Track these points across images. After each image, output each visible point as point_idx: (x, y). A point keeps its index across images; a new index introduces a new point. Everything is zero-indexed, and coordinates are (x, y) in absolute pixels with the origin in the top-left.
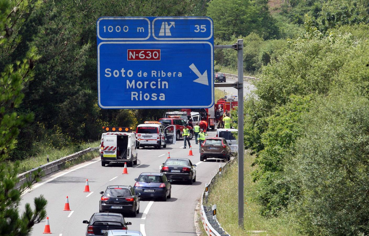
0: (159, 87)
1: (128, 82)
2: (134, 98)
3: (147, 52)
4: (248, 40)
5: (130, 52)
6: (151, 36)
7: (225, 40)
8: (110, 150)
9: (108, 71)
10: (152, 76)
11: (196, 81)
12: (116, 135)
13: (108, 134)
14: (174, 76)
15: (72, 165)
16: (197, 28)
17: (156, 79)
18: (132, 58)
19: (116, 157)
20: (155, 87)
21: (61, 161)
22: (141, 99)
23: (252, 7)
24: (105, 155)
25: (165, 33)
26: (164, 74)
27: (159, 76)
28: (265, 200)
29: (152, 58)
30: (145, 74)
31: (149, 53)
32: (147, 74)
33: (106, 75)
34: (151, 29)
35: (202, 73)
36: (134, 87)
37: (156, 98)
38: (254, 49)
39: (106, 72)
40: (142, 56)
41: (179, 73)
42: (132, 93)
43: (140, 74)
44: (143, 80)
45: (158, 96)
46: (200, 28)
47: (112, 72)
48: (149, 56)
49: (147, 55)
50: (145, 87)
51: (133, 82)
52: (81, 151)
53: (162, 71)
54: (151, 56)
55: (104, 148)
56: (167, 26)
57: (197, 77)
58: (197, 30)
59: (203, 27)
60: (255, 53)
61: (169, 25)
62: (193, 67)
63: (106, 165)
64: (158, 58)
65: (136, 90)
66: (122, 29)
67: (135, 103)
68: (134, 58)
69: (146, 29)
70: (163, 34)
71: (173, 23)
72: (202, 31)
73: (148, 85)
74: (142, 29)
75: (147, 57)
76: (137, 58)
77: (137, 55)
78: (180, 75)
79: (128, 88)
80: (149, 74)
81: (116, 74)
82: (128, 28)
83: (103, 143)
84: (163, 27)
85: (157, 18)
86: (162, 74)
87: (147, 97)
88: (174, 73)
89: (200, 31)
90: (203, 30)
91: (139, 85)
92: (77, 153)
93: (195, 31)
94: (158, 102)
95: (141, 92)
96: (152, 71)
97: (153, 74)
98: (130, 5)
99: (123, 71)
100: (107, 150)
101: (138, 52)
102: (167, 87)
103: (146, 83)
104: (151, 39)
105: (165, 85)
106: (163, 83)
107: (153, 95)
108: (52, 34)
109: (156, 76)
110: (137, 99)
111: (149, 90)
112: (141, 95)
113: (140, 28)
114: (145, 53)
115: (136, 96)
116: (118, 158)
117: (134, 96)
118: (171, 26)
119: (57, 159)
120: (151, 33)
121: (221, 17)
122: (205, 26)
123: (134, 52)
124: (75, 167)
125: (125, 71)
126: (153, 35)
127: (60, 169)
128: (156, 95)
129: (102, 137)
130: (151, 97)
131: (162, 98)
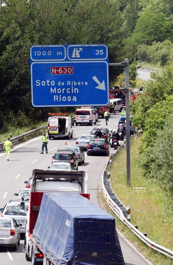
0: (72, 92)
1: (51, 89)
2: (56, 100)
3: (64, 69)
4: (164, 45)
5: (53, 69)
6: (67, 58)
7: (148, 45)
8: (54, 128)
9: (38, 82)
10: (68, 85)
11: (97, 87)
12: (58, 119)
13: (52, 118)
14: (82, 84)
15: (28, 139)
16: (97, 52)
17: (70, 87)
18: (54, 73)
19: (58, 133)
20: (70, 92)
21: (21, 136)
22: (60, 100)
23: (167, 22)
24: (51, 132)
25: (76, 55)
26: (75, 84)
27: (72, 85)
28: (146, 166)
29: (67, 73)
30: (63, 84)
31: (65, 69)
32: (64, 83)
33: (36, 85)
34: (66, 53)
35: (101, 82)
36: (55, 93)
37: (70, 100)
38: (167, 51)
39: (37, 83)
40: (61, 71)
41: (86, 82)
42: (55, 96)
43: (59, 84)
44: (61, 87)
45: (72, 98)
46: (99, 52)
47: (41, 82)
48: (65, 71)
49: (64, 71)
50: (63, 92)
51: (55, 89)
52: (36, 129)
53: (74, 81)
54: (66, 71)
55: (50, 127)
56: (77, 51)
57: (98, 85)
58: (97, 53)
59: (101, 51)
60: (168, 53)
61: (78, 50)
62: (95, 78)
63: (52, 138)
64: (72, 73)
65: (57, 94)
66: (47, 53)
67: (57, 103)
68: (55, 73)
69: (63, 53)
70: (75, 57)
71: (81, 49)
72: (100, 54)
73: (65, 91)
74: (60, 53)
75: (64, 72)
76: (57, 72)
77: (57, 71)
78: (86, 83)
79: (51, 93)
80: (66, 83)
81: (43, 83)
82: (51, 52)
83: (49, 124)
84: (74, 51)
85: (71, 46)
86: (74, 83)
87: (64, 99)
88: (82, 83)
89: (99, 54)
90: (102, 53)
91: (59, 91)
92: (33, 130)
93: (96, 54)
94: (72, 102)
95: (60, 96)
96: (68, 82)
97: (68, 83)
98: (73, 27)
99: (48, 81)
100: (52, 129)
101: (58, 69)
102: (78, 92)
103: (63, 89)
104: (67, 60)
105: (76, 90)
106: (75, 89)
107: (68, 97)
108: (16, 50)
109: (70, 85)
110: (58, 101)
111: (66, 94)
112: (60, 97)
113: (59, 52)
114: (63, 69)
115: (57, 99)
116: (59, 134)
117: (56, 98)
118: (79, 51)
119: (18, 135)
120: (67, 55)
121: (146, 29)
122: (103, 50)
123: (55, 69)
124: (30, 140)
125: (49, 82)
126: (68, 57)
127: (20, 142)
128: (70, 97)
129: (49, 120)
130: (67, 99)
131: (74, 99)
